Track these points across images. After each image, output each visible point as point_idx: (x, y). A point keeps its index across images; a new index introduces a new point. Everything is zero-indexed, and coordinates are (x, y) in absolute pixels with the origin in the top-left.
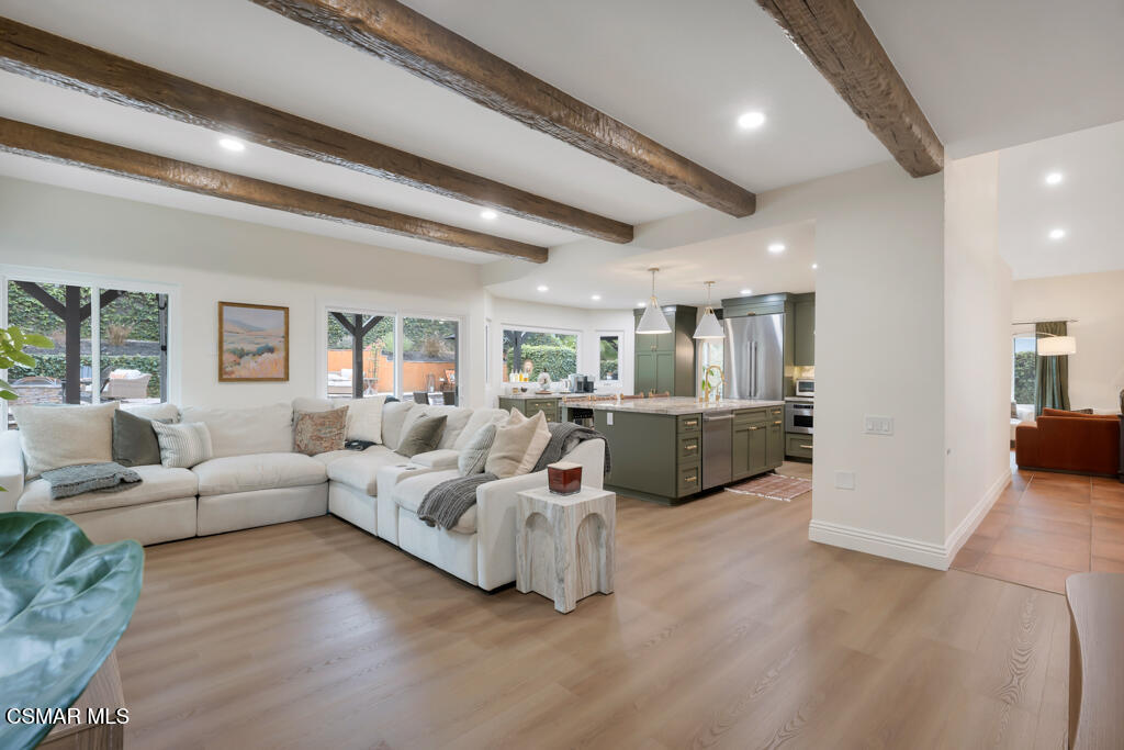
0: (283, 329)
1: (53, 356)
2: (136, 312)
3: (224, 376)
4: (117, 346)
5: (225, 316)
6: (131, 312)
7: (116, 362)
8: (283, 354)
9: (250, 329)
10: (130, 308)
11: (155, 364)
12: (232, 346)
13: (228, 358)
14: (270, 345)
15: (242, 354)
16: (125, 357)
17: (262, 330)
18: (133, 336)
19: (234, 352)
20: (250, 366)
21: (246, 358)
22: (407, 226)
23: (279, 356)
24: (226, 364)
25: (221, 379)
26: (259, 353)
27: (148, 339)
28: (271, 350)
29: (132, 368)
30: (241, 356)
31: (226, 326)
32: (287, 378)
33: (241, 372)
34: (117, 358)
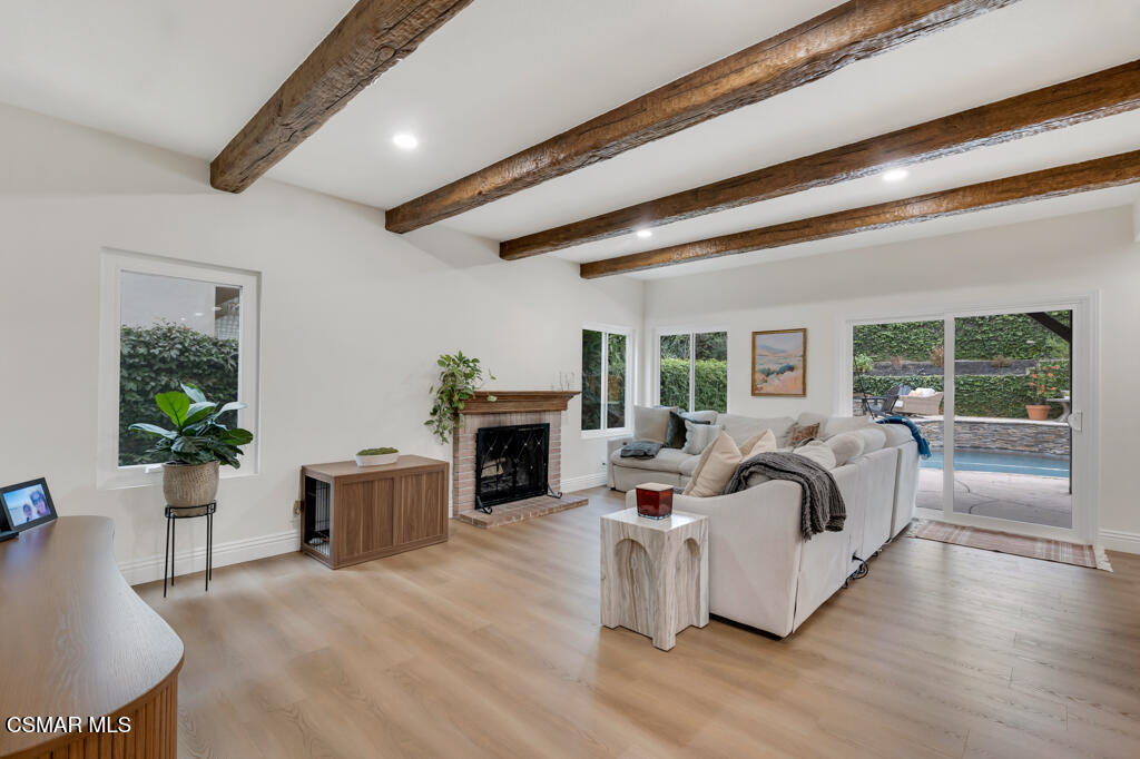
0: (802, 348)
3: (755, 392)
5: (758, 343)
8: (801, 372)
9: (775, 352)
12: (761, 367)
13: (759, 377)
14: (791, 364)
15: (769, 373)
17: (783, 352)
19: (763, 372)
20: (775, 383)
21: (771, 376)
22: (833, 226)
23: (798, 373)
24: (758, 382)
25: (753, 394)
26: (782, 372)
28: (791, 369)
30: (768, 375)
31: (758, 351)
32: (804, 394)
33: (767, 388)
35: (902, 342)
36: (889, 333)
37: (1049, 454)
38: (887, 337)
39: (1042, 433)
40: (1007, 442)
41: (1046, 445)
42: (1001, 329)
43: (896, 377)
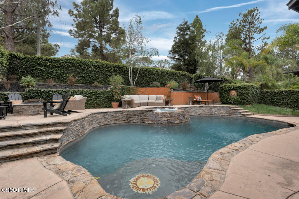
1: (45, 90)
2: (78, 73)
4: (72, 86)
6: (76, 73)
7: (71, 92)
10: (76, 71)
11: (87, 93)
16: (75, 90)
18: (77, 82)
27: (82, 84)
29: (78, 95)
34: (72, 90)
36: (42, 68)
37: (131, 123)
38: (41, 70)
39: (129, 114)
40: (116, 120)
41: (130, 119)
42: (91, 73)
43: (54, 90)
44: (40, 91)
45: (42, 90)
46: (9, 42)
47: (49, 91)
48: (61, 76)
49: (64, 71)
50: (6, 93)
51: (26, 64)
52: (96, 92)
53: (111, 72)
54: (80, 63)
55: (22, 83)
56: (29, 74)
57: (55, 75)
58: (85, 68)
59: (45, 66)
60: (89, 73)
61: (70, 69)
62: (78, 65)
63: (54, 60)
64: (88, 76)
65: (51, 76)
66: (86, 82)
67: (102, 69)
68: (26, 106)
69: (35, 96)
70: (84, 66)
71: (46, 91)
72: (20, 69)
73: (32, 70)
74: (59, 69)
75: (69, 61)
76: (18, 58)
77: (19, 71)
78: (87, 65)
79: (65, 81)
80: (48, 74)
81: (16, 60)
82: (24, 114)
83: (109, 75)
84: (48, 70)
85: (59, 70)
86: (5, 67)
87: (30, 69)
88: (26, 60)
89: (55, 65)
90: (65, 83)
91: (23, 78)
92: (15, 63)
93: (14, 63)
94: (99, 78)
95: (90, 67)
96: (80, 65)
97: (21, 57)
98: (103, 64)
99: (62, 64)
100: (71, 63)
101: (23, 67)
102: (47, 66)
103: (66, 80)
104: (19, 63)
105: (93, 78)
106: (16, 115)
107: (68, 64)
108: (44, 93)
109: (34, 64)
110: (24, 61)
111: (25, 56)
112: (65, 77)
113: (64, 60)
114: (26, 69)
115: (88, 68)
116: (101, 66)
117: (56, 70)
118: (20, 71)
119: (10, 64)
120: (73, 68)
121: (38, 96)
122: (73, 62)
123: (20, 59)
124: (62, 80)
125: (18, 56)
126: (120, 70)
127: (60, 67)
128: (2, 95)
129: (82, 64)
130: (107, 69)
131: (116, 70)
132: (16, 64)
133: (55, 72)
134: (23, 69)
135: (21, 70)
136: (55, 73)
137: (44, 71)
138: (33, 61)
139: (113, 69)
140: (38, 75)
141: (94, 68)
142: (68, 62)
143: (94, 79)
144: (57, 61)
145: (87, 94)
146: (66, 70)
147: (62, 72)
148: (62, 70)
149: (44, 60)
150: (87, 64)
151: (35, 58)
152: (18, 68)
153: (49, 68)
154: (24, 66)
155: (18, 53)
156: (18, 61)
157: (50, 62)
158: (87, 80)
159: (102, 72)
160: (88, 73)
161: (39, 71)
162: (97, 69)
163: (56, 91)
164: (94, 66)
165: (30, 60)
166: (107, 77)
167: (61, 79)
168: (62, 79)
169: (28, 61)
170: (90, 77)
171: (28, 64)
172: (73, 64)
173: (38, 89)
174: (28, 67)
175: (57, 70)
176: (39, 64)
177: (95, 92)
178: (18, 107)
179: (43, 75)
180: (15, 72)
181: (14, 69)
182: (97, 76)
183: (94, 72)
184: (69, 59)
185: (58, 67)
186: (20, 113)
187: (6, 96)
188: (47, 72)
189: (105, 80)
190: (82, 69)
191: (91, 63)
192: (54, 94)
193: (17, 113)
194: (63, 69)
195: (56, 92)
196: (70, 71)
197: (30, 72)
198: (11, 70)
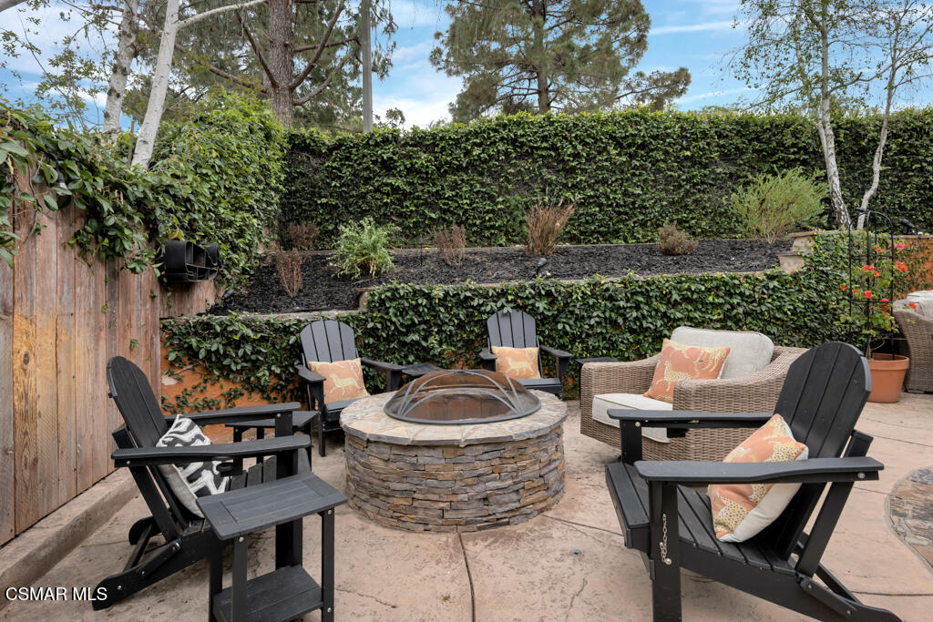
1: (452, 290)
7: (584, 297)
16: (602, 280)
34: (586, 281)
35: (426, 204)
36: (399, 182)
38: (395, 189)
42: (604, 182)
43: (489, 287)
44: (428, 296)
45: (438, 291)
46: (279, 102)
47: (468, 294)
48: (473, 209)
49: (483, 185)
50: (291, 317)
51: (341, 172)
52: (726, 284)
53: (705, 167)
54: (556, 135)
55: (343, 257)
56: (351, 213)
57: (448, 210)
58: (576, 156)
59: (411, 170)
60: (597, 182)
61: (512, 170)
62: (546, 148)
63: (442, 139)
64: (591, 197)
65: (433, 216)
66: (582, 233)
67: (660, 156)
68: (438, 453)
69: (406, 327)
70: (575, 147)
71: (454, 295)
72: (321, 197)
73: (363, 196)
74: (465, 177)
75: (504, 133)
76: (313, 153)
77: (317, 204)
78: (586, 144)
79: (487, 234)
80: (423, 204)
81: (308, 158)
82: (421, 514)
83: (695, 185)
84: (420, 188)
85: (462, 180)
86: (276, 190)
87: (354, 193)
88: (341, 153)
89: (447, 162)
90: (490, 245)
91: (347, 231)
92: (302, 174)
93: (300, 173)
94: (647, 204)
95: (600, 153)
96: (554, 147)
97: (324, 144)
98: (666, 128)
99: (476, 151)
100: (514, 142)
101: (329, 184)
102: (419, 172)
103: (493, 227)
104: (316, 171)
105: (618, 205)
106: (367, 507)
107: (502, 147)
108: (446, 308)
109: (368, 168)
110: (334, 161)
111: (338, 137)
112: (488, 212)
113: (484, 131)
114: (340, 196)
115: (589, 159)
116: (655, 137)
117: (454, 186)
118: (322, 204)
119: (290, 180)
120: (525, 164)
121: (420, 323)
122: (522, 136)
123: (320, 155)
124: (475, 229)
125: (314, 141)
126: (757, 145)
127: (465, 170)
128: (276, 330)
129: (565, 138)
130: (687, 149)
131: (737, 148)
132: (308, 177)
133: (449, 194)
134: (331, 196)
135: (324, 200)
136: (447, 199)
137: (406, 195)
138: (364, 156)
139: (718, 146)
140: (385, 215)
141: (619, 154)
142: (502, 139)
143: (619, 213)
144: (457, 142)
145: (676, 304)
146: (495, 176)
147: (478, 192)
148: (477, 181)
149: (406, 144)
150: (589, 136)
151: (371, 143)
152: (313, 194)
153: (427, 178)
154: (333, 179)
155: (312, 129)
156: (314, 162)
157: (429, 149)
158: (587, 222)
159: (659, 171)
160: (589, 186)
161: (388, 195)
162: (631, 156)
163: (503, 293)
164: (619, 145)
165: (354, 150)
166: (687, 192)
167: (475, 225)
168: (478, 222)
169: (348, 159)
170: (603, 200)
171: (347, 172)
172: (523, 144)
173: (417, 287)
174: (349, 186)
175: (455, 182)
176: (388, 166)
177: (717, 288)
178: (386, 451)
179: (401, 215)
180: (305, 211)
181: (301, 196)
182: (638, 191)
183: (622, 172)
184: (505, 126)
185: (460, 168)
186: (396, 501)
187: (292, 339)
188: (418, 198)
189: (677, 212)
190: (561, 166)
191: (609, 128)
192: (492, 312)
193: (376, 495)
194: (481, 174)
195: (503, 300)
196: (508, 181)
197: (356, 203)
198: (292, 203)
